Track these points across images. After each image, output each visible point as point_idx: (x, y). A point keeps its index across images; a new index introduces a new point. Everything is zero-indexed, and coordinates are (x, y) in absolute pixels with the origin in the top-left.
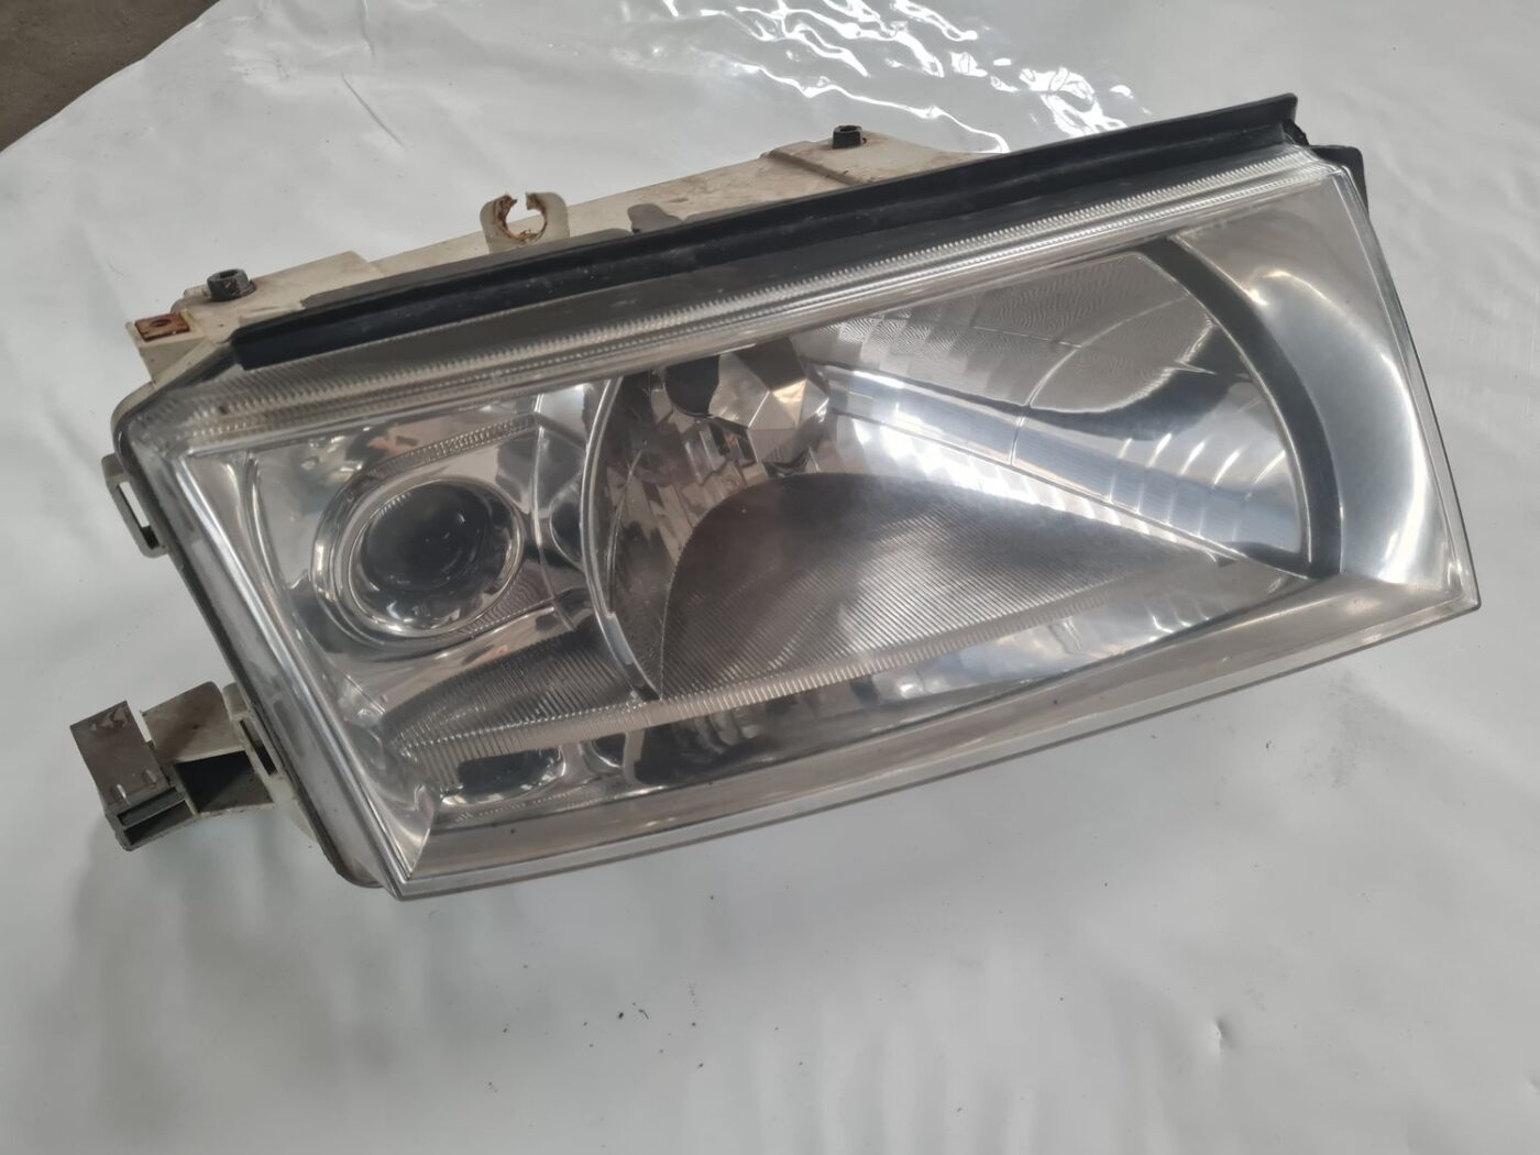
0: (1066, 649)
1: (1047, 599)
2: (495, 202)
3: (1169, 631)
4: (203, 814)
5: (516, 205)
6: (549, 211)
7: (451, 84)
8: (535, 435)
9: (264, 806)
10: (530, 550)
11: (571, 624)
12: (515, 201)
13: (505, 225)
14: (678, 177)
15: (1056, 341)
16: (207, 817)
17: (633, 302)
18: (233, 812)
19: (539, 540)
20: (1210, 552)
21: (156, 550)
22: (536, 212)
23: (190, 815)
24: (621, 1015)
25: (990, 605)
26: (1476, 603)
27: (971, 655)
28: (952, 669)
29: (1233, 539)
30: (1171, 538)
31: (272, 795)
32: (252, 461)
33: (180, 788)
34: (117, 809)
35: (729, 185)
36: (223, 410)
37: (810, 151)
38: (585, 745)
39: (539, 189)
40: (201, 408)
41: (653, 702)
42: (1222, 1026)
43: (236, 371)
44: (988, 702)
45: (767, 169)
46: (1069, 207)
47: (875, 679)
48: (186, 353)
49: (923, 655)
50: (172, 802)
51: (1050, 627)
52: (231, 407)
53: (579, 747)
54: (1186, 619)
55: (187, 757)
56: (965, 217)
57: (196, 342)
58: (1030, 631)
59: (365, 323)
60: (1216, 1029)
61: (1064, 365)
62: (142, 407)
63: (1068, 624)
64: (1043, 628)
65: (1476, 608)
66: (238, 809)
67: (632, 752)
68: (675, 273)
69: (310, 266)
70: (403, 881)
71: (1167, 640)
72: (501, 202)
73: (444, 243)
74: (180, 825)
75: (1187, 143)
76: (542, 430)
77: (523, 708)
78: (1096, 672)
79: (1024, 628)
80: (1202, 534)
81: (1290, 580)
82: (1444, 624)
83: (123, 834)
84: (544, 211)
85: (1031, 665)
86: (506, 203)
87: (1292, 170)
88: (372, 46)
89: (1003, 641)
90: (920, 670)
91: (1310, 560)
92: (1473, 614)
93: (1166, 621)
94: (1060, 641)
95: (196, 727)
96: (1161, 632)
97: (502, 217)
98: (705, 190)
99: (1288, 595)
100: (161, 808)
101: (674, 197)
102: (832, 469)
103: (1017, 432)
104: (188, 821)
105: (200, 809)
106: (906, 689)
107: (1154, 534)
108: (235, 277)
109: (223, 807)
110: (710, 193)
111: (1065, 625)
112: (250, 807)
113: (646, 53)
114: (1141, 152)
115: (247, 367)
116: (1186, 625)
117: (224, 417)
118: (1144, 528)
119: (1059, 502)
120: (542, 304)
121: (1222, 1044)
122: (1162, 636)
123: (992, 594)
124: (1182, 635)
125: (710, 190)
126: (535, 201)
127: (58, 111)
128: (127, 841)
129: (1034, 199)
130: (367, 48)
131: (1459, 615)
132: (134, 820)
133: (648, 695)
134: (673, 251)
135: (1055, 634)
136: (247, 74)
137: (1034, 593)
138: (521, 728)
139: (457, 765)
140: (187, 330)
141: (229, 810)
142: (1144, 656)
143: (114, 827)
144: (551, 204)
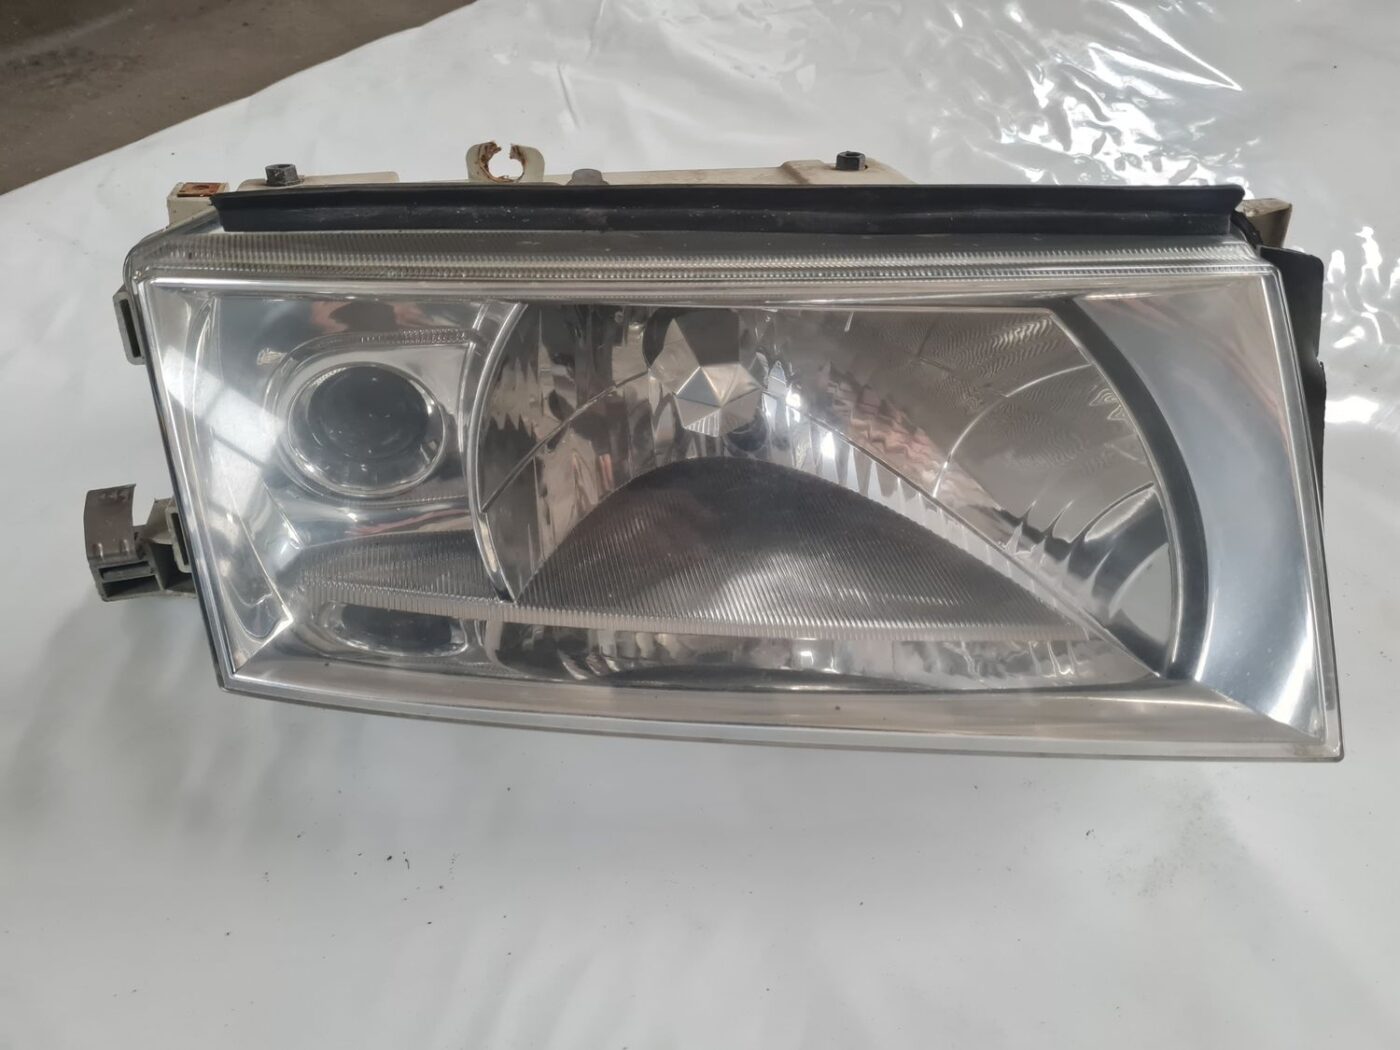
2: (481, 146)
4: (169, 592)
5: (500, 153)
6: (527, 164)
7: (639, 85)
12: (499, 149)
13: (486, 166)
14: (689, 169)
16: (170, 595)
17: (536, 243)
18: (189, 597)
21: (138, 358)
22: (517, 163)
23: (158, 589)
24: (390, 858)
32: (207, 303)
33: (152, 563)
34: (99, 564)
36: (190, 256)
39: (523, 143)
40: (177, 250)
43: (218, 230)
50: (144, 572)
52: (196, 253)
55: (160, 540)
59: (323, 214)
65: (1337, 759)
68: (589, 229)
72: (486, 148)
74: (149, 593)
83: (101, 586)
84: (524, 162)
86: (490, 149)
91: (1173, 660)
97: (485, 160)
100: (136, 574)
104: (155, 593)
105: (167, 586)
108: (285, 169)
109: (183, 590)
114: (1066, 213)
115: (226, 230)
126: (518, 153)
128: (105, 593)
131: (1315, 760)
132: (112, 577)
133: (507, 598)
134: (587, 210)
141: (186, 594)
143: (96, 579)
144: (530, 157)
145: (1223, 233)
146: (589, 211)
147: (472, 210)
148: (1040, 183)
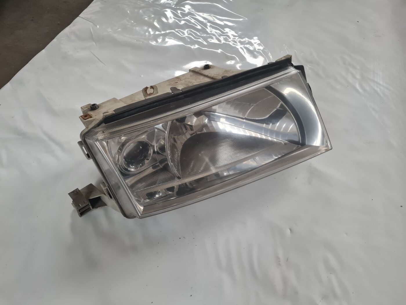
0: (257, 163)
1: (253, 154)
2: (145, 88)
3: (277, 158)
4: (94, 209)
5: (148, 88)
8: (155, 131)
9: (106, 206)
10: (154, 152)
11: (162, 166)
13: (147, 92)
15: (250, 104)
17: (174, 106)
19: (156, 150)
20: (282, 142)
21: (90, 158)
22: (152, 89)
23: (91, 209)
24: (180, 238)
25: (242, 155)
26: (331, 148)
27: (238, 166)
28: (235, 169)
29: (287, 139)
30: (275, 140)
31: (107, 204)
32: (108, 141)
33: (90, 204)
34: (79, 208)
35: (185, 79)
36: (103, 132)
37: (200, 70)
38: (165, 190)
39: (152, 85)
40: (99, 132)
41: (180, 179)
42: (290, 230)
43: (104, 125)
44: (241, 175)
45: (192, 74)
46: (251, 82)
47: (219, 172)
48: (93, 122)
49: (229, 167)
50: (88, 207)
51: (254, 159)
52: (104, 131)
53: (164, 190)
54: (279, 155)
55: (91, 198)
56: (232, 85)
57: (94, 120)
58: (250, 160)
59: (126, 114)
60: (289, 230)
61: (252, 109)
62: (87, 133)
63: (257, 158)
64: (252, 159)
66: (100, 207)
67: (176, 190)
69: (108, 101)
70: (140, 215)
71: (276, 159)
73: (132, 95)
74: (89, 212)
75: (271, 68)
76: (156, 130)
77: (154, 183)
78: (263, 167)
79: (249, 160)
80: (281, 139)
81: (298, 146)
82: (326, 152)
83: (80, 214)
84: (153, 89)
85: (250, 167)
86: (147, 88)
87: (290, 72)
88: (95, 43)
89: (244, 163)
90: (228, 170)
91: (301, 143)
92: (331, 150)
93: (276, 156)
94: (256, 161)
95: (91, 192)
96: (275, 158)
97: (146, 91)
98: (181, 80)
99: (297, 149)
100: (86, 208)
101: (175, 82)
102: (208, 131)
103: (244, 122)
104: (91, 211)
105: (93, 208)
106: (225, 174)
107: (272, 140)
108: (95, 105)
109: (97, 207)
110: (182, 81)
111: (257, 159)
112: (103, 207)
113: (157, 42)
115: (105, 124)
116: (280, 156)
117: (104, 134)
118: (270, 139)
119: (254, 134)
120: (157, 108)
121: (290, 232)
122: (275, 159)
123: (242, 154)
124: (279, 158)
125: (182, 80)
126: (152, 87)
127: (28, 63)
128: (80, 215)
129: (244, 81)
130: (94, 44)
131: (328, 151)
132: (81, 211)
133: (179, 178)
135: (255, 161)
136: (69, 52)
137: (250, 153)
138: (155, 187)
139: (146, 194)
140: (92, 117)
141: (99, 208)
142: (272, 163)
143: (78, 213)
144: (154, 87)
145: (288, 66)
146: (180, 96)
147: (157, 103)
148: (262, 65)
